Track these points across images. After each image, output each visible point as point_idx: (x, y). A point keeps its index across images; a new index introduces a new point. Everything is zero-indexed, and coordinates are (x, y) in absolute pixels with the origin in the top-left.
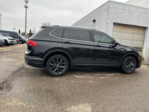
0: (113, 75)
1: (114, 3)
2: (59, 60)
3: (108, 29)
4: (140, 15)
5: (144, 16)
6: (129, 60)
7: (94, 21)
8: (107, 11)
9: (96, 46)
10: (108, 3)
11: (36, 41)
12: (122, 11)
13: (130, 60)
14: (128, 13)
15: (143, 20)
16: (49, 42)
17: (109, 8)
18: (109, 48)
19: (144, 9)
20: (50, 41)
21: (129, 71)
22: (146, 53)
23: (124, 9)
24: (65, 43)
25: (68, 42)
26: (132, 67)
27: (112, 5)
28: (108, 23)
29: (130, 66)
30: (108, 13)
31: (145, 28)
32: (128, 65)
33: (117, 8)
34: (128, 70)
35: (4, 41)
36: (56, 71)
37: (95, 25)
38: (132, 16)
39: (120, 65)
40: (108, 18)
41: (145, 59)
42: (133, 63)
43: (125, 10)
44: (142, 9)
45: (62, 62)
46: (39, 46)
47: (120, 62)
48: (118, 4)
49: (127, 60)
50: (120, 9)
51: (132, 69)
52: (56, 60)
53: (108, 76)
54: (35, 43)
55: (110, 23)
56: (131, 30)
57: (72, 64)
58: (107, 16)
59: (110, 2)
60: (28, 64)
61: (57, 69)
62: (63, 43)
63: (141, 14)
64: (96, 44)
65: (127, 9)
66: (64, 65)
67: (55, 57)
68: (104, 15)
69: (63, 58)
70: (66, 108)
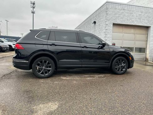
0: (102, 75)
1: (112, 4)
2: (45, 62)
3: (107, 30)
4: (141, 15)
5: (146, 15)
6: (119, 61)
7: (95, 22)
8: (106, 12)
9: (83, 47)
10: (106, 4)
11: (21, 44)
12: (122, 11)
13: (121, 60)
14: (128, 13)
15: (144, 19)
16: (34, 45)
17: (107, 9)
18: (98, 48)
19: (145, 8)
20: (36, 43)
21: (120, 72)
22: (150, 53)
23: (123, 9)
24: (51, 45)
25: (53, 44)
26: (123, 67)
27: (110, 6)
28: (107, 24)
29: (121, 67)
30: (107, 14)
31: (147, 28)
32: (119, 65)
33: (116, 8)
34: (118, 70)
35: (8, 46)
36: (42, 73)
37: (96, 27)
38: (132, 16)
39: (110, 66)
40: (106, 19)
41: (149, 60)
42: (124, 63)
43: (125, 10)
44: (143, 8)
45: (48, 63)
46: (24, 49)
47: (109, 63)
48: (117, 4)
49: (117, 60)
50: (119, 9)
51: (124, 69)
52: (41, 62)
53: (97, 77)
54: (20, 46)
55: (110, 24)
56: (132, 31)
57: (58, 66)
58: (106, 17)
59: (108, 3)
60: (15, 66)
61: (43, 71)
62: (48, 45)
63: (142, 13)
64: (83, 45)
65: (126, 9)
66: (50, 67)
67: (40, 59)
68: (103, 16)
69: (48, 60)
70: (34, 106)
